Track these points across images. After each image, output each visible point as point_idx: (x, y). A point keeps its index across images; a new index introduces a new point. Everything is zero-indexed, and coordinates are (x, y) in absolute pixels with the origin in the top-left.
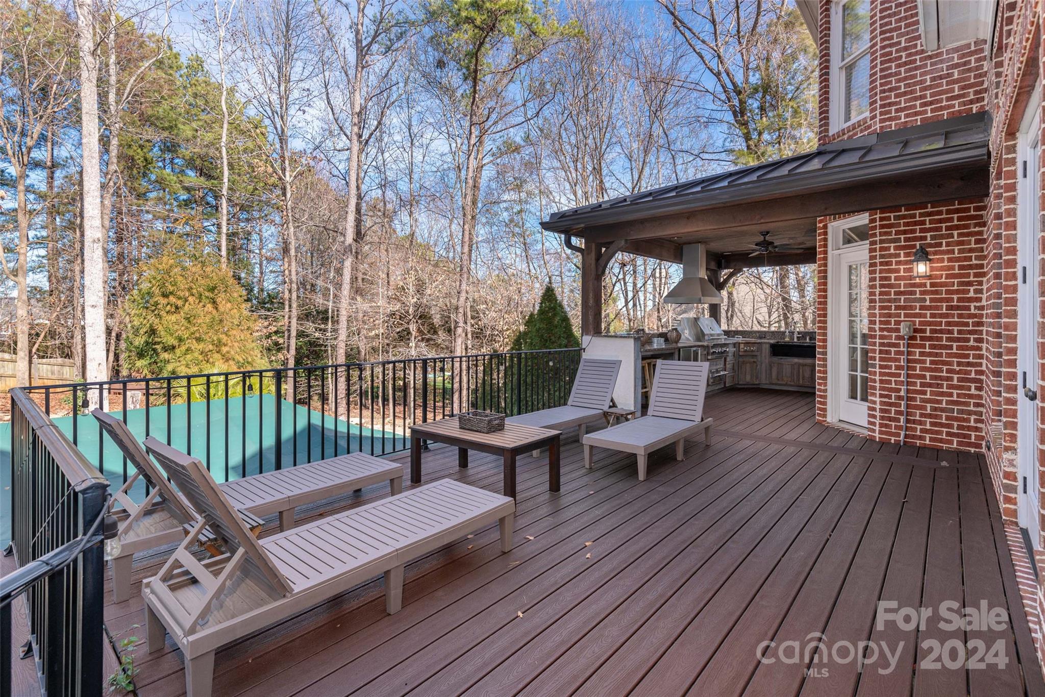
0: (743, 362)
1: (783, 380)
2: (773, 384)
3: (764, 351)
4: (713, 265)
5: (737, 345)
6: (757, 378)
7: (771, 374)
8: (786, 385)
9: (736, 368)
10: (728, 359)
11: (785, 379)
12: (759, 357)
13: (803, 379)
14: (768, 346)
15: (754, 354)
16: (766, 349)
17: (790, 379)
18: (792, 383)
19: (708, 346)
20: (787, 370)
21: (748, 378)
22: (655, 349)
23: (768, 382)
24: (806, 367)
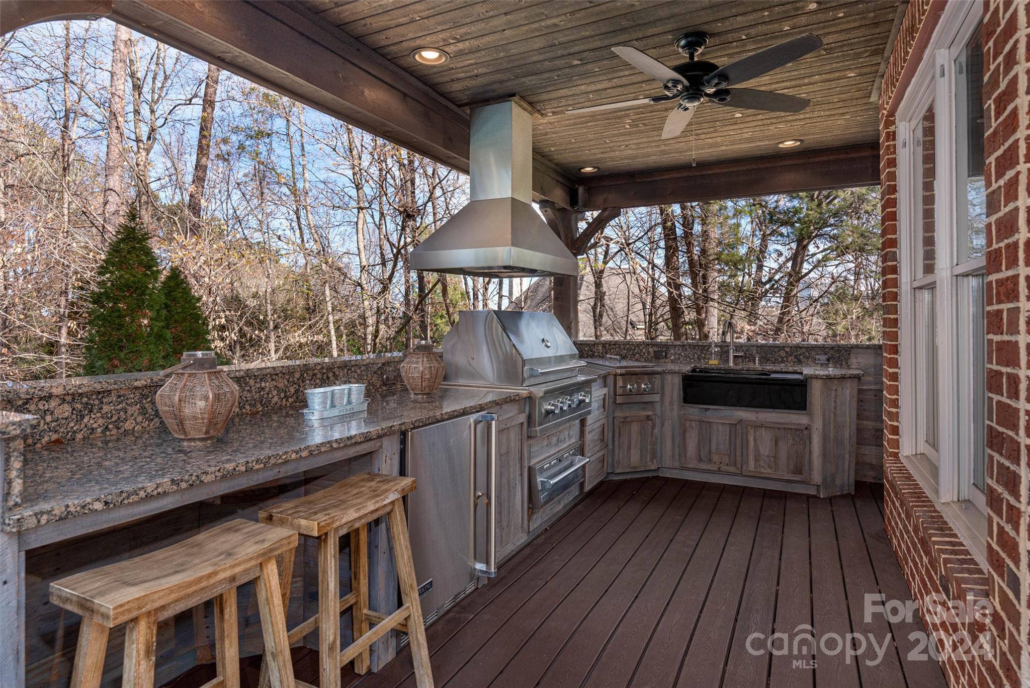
0: (625, 421)
1: (710, 461)
2: (688, 469)
3: (668, 390)
4: (559, 196)
5: (610, 380)
6: (654, 457)
7: (684, 446)
8: (719, 471)
9: (608, 435)
10: (590, 420)
11: (715, 458)
12: (658, 406)
13: (757, 460)
14: (677, 381)
15: (647, 398)
16: (674, 386)
17: (726, 459)
18: (732, 469)
19: (530, 398)
20: (720, 437)
21: (635, 457)
22: (313, 452)
23: (677, 464)
24: (763, 431)
